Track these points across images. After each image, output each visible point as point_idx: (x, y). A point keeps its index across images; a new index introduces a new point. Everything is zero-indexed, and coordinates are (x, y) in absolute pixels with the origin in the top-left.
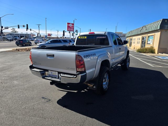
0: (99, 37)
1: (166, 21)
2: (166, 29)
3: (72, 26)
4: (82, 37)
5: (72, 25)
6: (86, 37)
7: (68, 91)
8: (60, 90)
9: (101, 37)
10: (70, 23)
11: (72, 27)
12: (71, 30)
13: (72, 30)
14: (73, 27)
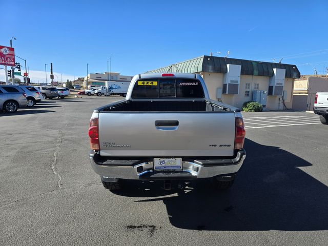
0: (184, 84)
1: (209, 59)
2: (209, 71)
3: (9, 54)
5: (9, 52)
7: (161, 197)
8: (141, 201)
9: (188, 84)
10: (4, 47)
11: (11, 56)
12: (6, 62)
13: (9, 63)
14: (13, 57)
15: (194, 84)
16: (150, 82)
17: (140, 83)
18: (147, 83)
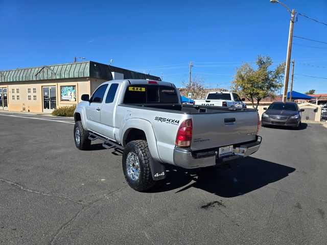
1: (95, 65)
2: (97, 77)
4: (136, 88)
6: (143, 89)
9: (168, 91)
15: (171, 91)
16: (139, 88)
17: (131, 89)
18: (137, 89)
